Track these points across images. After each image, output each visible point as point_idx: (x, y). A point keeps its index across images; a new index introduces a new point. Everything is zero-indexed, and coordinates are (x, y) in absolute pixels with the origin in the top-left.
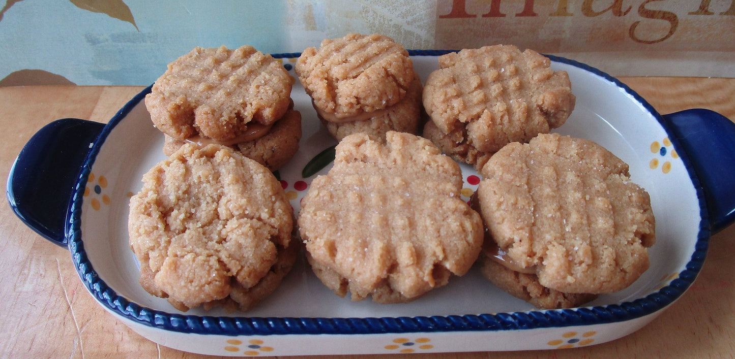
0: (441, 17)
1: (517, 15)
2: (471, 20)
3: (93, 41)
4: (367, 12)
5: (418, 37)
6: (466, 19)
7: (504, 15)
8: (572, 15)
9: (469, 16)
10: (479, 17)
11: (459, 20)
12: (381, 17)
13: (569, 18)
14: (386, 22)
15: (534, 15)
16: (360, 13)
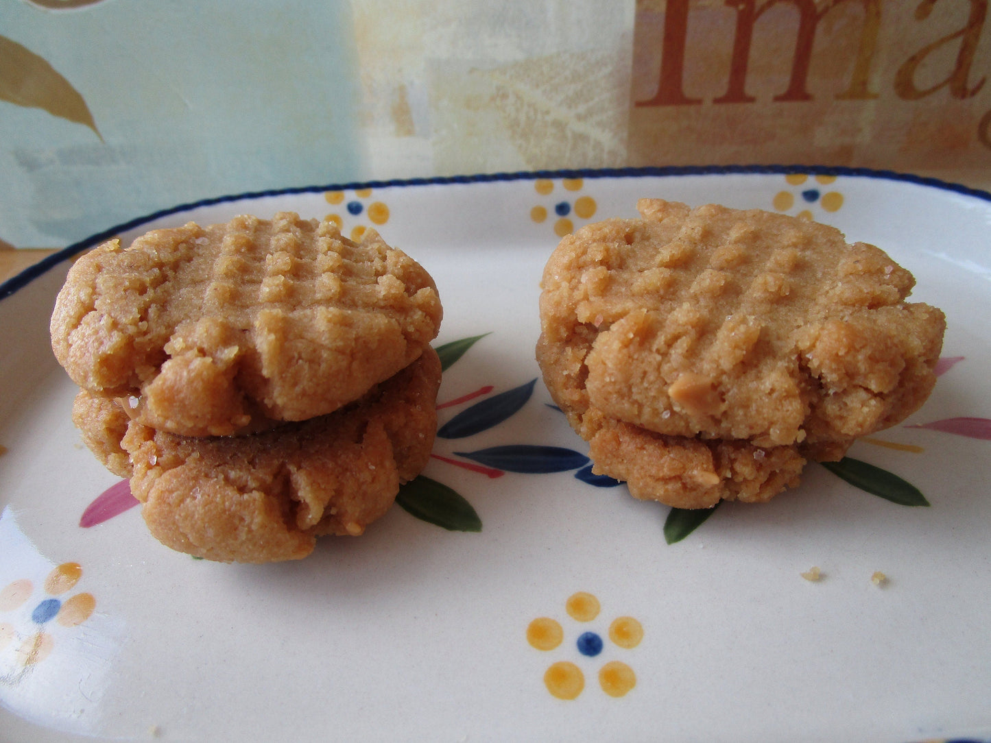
0: (640, 104)
1: (778, 99)
2: (692, 109)
3: (29, 164)
4: (505, 96)
5: (598, 144)
6: (684, 108)
7: (752, 100)
8: (875, 97)
9: (689, 102)
10: (708, 103)
11: (670, 109)
12: (529, 105)
13: (871, 104)
14: (539, 116)
15: (807, 97)
16: (493, 99)
